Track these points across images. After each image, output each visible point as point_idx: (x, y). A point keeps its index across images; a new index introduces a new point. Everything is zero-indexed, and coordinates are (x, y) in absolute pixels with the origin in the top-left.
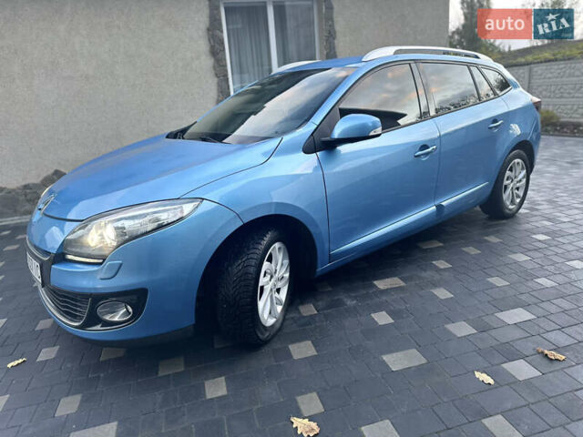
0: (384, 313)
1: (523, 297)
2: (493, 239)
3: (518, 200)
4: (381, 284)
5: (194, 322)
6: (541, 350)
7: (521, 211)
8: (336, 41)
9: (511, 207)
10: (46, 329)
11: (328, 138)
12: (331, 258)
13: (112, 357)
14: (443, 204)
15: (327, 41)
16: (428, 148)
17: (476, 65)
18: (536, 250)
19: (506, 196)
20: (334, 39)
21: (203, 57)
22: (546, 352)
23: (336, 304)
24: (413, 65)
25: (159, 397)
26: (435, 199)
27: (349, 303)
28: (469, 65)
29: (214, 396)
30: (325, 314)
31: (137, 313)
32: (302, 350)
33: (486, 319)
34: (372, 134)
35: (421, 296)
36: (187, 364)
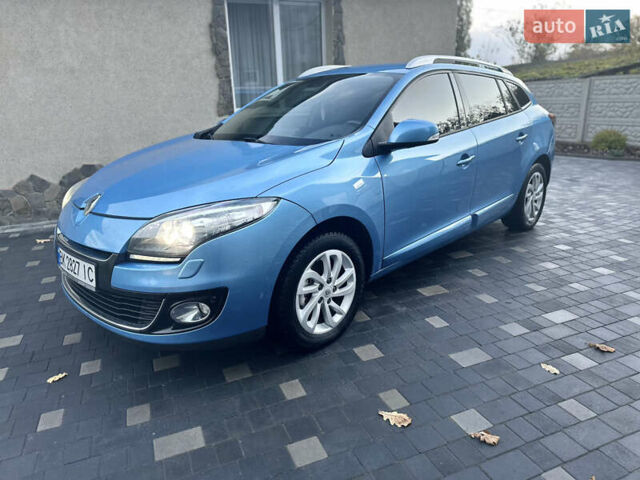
0: (437, 317)
1: (562, 300)
2: (519, 249)
3: (536, 213)
4: (426, 292)
5: (266, 324)
6: (592, 343)
7: (538, 224)
8: (345, 47)
9: (530, 219)
10: (76, 344)
11: (385, 142)
12: (385, 263)
13: (167, 367)
14: (478, 213)
15: (335, 46)
16: (468, 157)
17: (502, 79)
18: (562, 259)
19: (527, 207)
20: (343, 44)
21: (204, 56)
22: (598, 345)
23: (387, 311)
24: (451, 75)
25: (236, 402)
26: (471, 208)
27: (399, 309)
28: (496, 78)
29: (294, 397)
30: (379, 321)
31: (214, 313)
32: (368, 352)
33: (536, 320)
34: (431, 139)
35: (467, 301)
36: (253, 370)
